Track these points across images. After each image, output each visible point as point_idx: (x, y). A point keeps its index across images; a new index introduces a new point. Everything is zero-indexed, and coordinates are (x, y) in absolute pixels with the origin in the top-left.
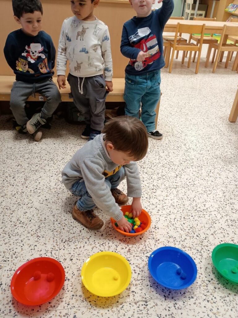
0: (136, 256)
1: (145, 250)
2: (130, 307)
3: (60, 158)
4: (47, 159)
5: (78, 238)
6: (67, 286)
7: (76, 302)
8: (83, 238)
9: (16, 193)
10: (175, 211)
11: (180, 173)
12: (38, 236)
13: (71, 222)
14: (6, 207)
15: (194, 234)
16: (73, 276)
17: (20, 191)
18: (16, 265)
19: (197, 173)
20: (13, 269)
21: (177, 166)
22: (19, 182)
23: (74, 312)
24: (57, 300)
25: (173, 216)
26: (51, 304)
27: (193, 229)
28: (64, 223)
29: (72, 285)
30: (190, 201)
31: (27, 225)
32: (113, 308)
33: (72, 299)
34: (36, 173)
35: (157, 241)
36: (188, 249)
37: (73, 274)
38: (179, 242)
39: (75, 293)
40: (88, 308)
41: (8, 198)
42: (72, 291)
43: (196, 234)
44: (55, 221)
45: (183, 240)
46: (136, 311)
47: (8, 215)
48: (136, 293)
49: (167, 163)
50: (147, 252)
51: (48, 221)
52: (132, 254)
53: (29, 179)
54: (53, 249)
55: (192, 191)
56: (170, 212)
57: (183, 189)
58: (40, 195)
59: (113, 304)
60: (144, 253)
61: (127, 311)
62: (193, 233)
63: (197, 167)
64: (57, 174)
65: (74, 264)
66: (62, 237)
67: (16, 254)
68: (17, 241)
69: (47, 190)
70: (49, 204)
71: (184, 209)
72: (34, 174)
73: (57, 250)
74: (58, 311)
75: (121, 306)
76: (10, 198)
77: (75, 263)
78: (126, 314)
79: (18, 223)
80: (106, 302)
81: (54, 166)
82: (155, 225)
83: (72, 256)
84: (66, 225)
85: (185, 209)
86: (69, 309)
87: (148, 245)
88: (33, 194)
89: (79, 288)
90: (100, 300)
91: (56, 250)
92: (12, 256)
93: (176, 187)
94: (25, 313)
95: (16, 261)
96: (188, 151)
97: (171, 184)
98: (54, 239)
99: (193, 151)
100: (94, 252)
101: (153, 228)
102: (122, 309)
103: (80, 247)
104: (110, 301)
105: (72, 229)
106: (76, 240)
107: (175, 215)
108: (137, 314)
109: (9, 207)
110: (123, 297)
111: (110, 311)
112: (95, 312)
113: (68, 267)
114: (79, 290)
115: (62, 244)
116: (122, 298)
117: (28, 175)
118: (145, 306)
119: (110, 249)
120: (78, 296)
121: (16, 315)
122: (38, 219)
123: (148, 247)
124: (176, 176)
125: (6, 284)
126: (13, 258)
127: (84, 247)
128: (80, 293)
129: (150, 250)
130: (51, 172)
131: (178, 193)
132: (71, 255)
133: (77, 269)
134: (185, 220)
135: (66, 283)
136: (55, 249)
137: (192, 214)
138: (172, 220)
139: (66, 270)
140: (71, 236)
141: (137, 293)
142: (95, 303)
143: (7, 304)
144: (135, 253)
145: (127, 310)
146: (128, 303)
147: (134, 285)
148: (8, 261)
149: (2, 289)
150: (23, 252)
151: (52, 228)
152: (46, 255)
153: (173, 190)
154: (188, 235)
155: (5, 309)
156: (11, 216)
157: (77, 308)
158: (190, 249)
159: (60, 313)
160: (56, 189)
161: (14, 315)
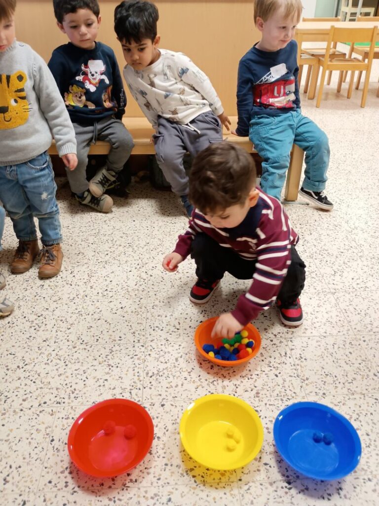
0: (270, 405)
1: (284, 396)
2: (262, 489)
3: (143, 243)
4: (123, 244)
5: (173, 370)
6: (157, 448)
7: (172, 475)
8: (181, 371)
9: (75, 296)
10: (335, 332)
11: (340, 268)
12: (109, 365)
13: (162, 345)
14: (60, 318)
15: (370, 371)
16: (166, 433)
17: (82, 294)
18: (76, 409)
19: (370, 269)
20: (71, 417)
21: (334, 256)
22: (80, 279)
23: (169, 492)
24: (141, 471)
25: (331, 340)
26: (130, 477)
27: (367, 362)
28: (151, 346)
29: (165, 447)
30: (359, 316)
31: (93, 347)
32: (232, 490)
33: (165, 470)
34: (106, 266)
35: (304, 380)
36: (360, 396)
37: (165, 428)
38: (344, 384)
39: (169, 460)
40: (190, 487)
41: (64, 304)
42: (164, 457)
43: (373, 371)
44: (136, 341)
45: (350, 381)
46: (271, 497)
47: (63, 330)
48: (270, 467)
49: (318, 252)
50: (288, 399)
51: (125, 342)
52: (262, 401)
53: (94, 275)
54: (133, 386)
55: (363, 299)
56: (326, 333)
57: (347, 295)
58: (112, 300)
59: (233, 482)
60: (282, 400)
61: (256, 497)
62: (367, 371)
63: (369, 259)
64: (138, 267)
65: (167, 412)
66: (148, 369)
67: (76, 392)
68: (77, 372)
69: (124, 292)
70: (126, 315)
71: (349, 328)
72: (103, 269)
73: (140, 389)
74: (142, 490)
75: (247, 487)
76: (66, 304)
77: (168, 410)
78: (255, 501)
79: (78, 343)
80: (220, 479)
81: (133, 254)
82: (300, 354)
83: (164, 399)
84: (154, 349)
85: (352, 328)
86: (161, 487)
87: (289, 387)
88: (101, 298)
89: (176, 453)
90: (211, 474)
91: (138, 388)
92: (69, 396)
93: (335, 291)
94: (90, 489)
95: (75, 403)
96: (353, 233)
97: (326, 286)
98: (134, 370)
99: (362, 232)
100: (199, 395)
101: (296, 358)
102: (247, 493)
103: (177, 386)
104: (227, 478)
105: (163, 356)
106: (170, 373)
107: (335, 337)
108: (274, 502)
109: (65, 318)
110: (249, 472)
111: (228, 494)
112: (203, 495)
113: (157, 417)
114: (175, 457)
115: (147, 379)
116: (247, 474)
117: (94, 269)
118: (287, 490)
119: (225, 391)
120: (174, 467)
121: (75, 492)
122: (110, 338)
123: (290, 390)
124: (333, 273)
125: (59, 440)
126: (71, 399)
127: (182, 385)
128: (177, 461)
129: (294, 395)
130: (129, 265)
131: (338, 301)
132: (161, 398)
133: (172, 420)
134: (353, 346)
135: (155, 442)
136: (136, 386)
137: (363, 337)
138: (328, 347)
139: (155, 422)
140: (162, 366)
141: (272, 467)
142: (202, 479)
143: (62, 472)
144: (268, 399)
145: (257, 495)
146: (258, 484)
147: (268, 453)
148: (64, 403)
149: (54, 447)
150: (86, 389)
151: (131, 353)
152: (123, 396)
153: (329, 295)
154: (358, 372)
155: (59, 480)
156: (68, 331)
157: (172, 487)
158: (363, 396)
159: (146, 492)
160: (137, 291)
161: (72, 492)
